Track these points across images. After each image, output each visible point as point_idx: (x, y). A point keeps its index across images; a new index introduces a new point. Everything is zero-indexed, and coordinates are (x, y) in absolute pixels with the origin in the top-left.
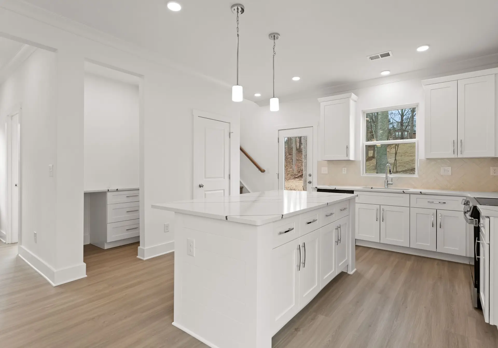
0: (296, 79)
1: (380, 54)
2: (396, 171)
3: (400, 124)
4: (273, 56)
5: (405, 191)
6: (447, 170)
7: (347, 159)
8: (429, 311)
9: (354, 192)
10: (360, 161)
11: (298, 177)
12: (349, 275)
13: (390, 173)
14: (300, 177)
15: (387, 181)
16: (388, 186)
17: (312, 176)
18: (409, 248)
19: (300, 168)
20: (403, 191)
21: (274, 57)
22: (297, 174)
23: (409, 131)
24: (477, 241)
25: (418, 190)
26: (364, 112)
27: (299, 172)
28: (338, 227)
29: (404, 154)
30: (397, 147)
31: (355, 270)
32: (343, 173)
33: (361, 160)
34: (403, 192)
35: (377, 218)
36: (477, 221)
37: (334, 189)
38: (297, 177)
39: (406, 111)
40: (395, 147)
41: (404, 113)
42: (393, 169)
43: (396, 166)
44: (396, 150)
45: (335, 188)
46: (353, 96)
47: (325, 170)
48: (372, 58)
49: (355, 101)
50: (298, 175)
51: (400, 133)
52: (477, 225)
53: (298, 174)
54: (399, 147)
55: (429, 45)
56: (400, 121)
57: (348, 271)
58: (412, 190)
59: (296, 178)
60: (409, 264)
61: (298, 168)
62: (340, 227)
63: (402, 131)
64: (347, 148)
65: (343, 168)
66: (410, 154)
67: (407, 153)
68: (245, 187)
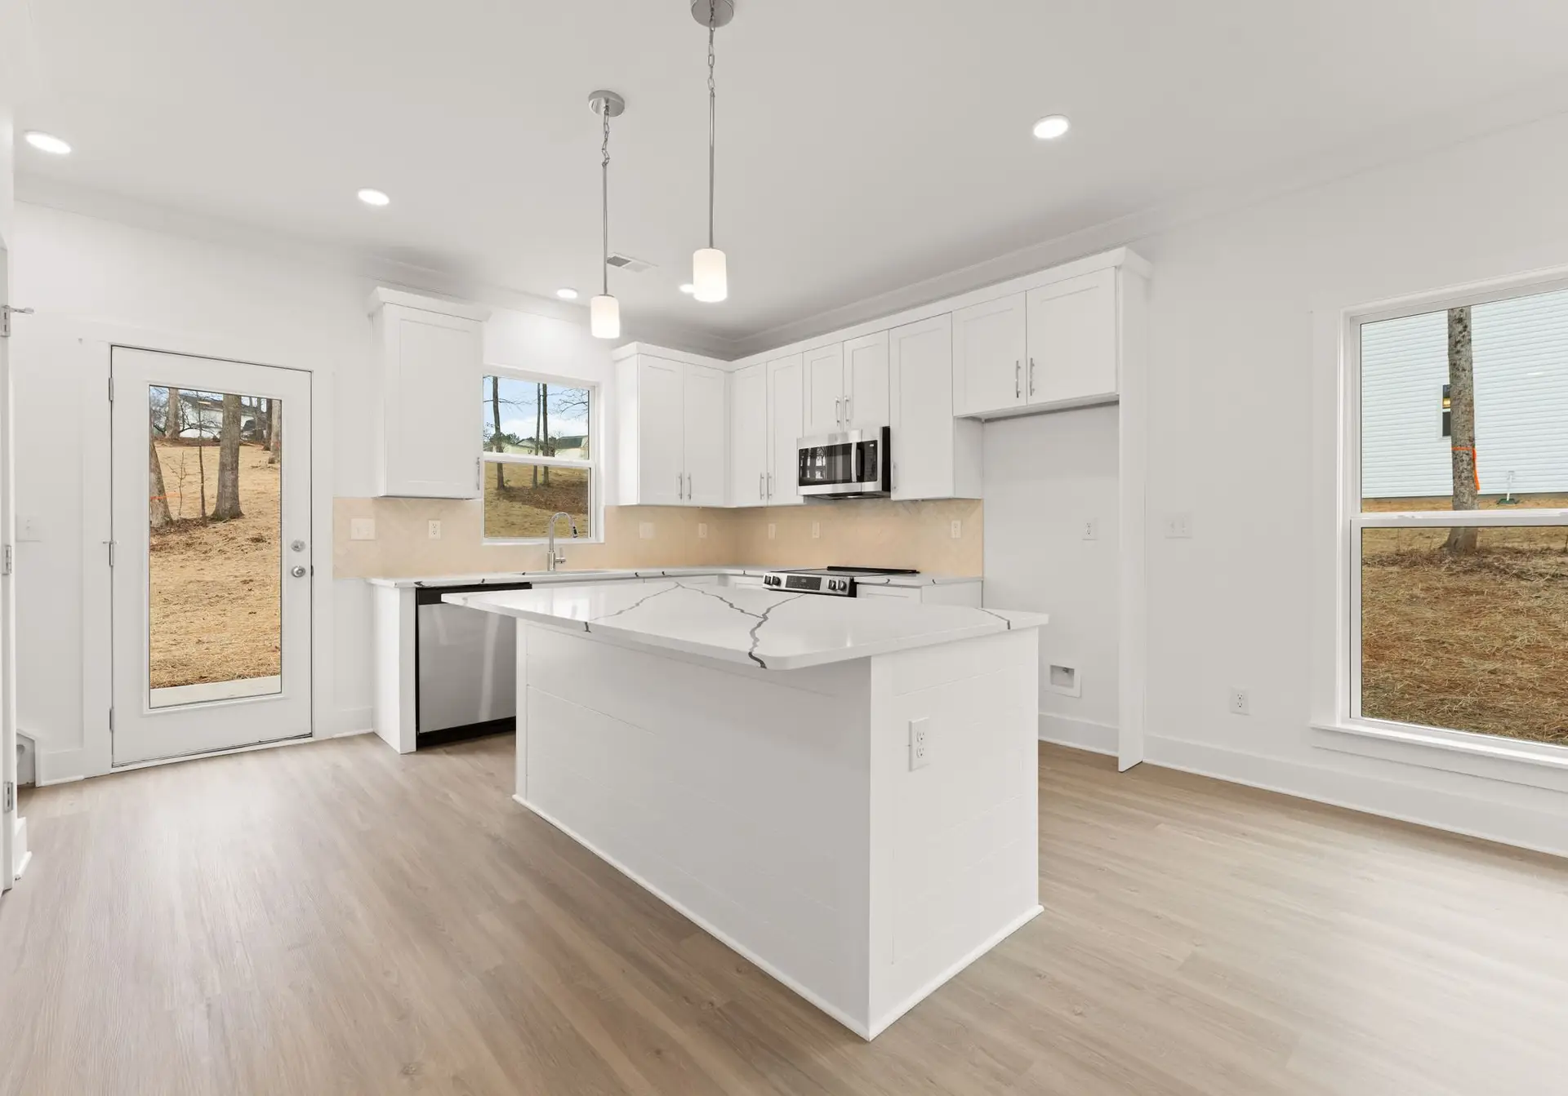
6: (646, 529)
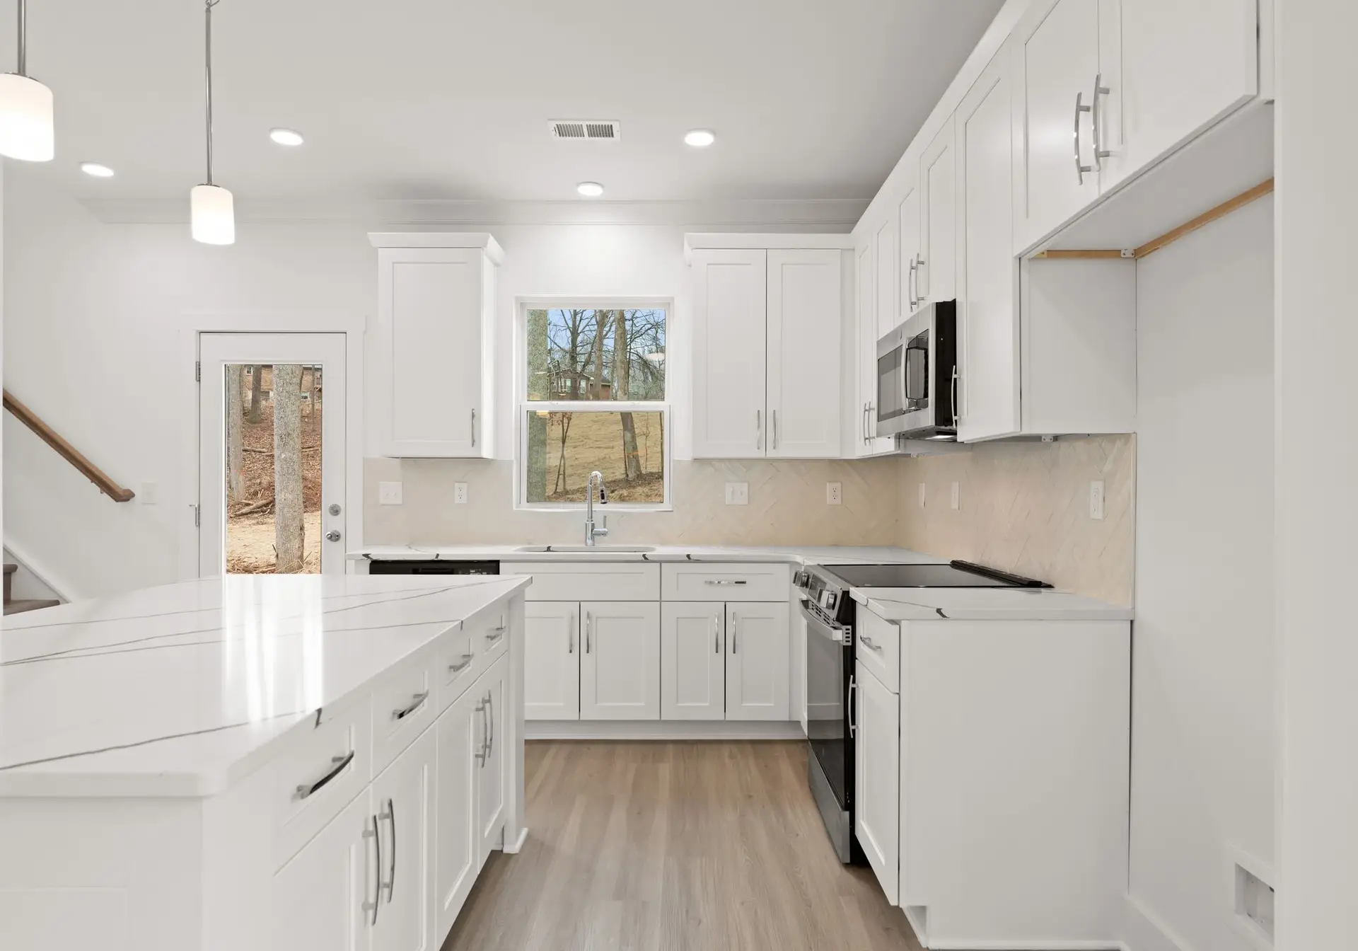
0: (286, 139)
1: (588, 123)
2: (564, 488)
3: (568, 356)
4: (205, 7)
5: (648, 554)
7: (471, 453)
8: (756, 913)
9: (501, 564)
10: (512, 461)
11: (251, 513)
12: (509, 856)
13: (603, 501)
14: (256, 512)
15: (593, 525)
16: (593, 541)
17: (342, 514)
18: (661, 722)
19: (258, 481)
20: (644, 556)
21: (208, 11)
22: (247, 502)
23: (592, 378)
24: (851, 685)
25: (682, 551)
26: (522, 304)
27: (256, 494)
28: (484, 701)
29: (582, 441)
30: (566, 421)
31: (524, 832)
32: (457, 500)
33: (513, 458)
34: (643, 559)
35: (571, 645)
36: (850, 631)
37: (433, 558)
38: (246, 514)
39: (584, 323)
40: (562, 421)
41: (579, 327)
42: (557, 485)
43: (564, 478)
44: (565, 431)
45: (438, 555)
46: (492, 244)
47: (391, 491)
48: (562, 131)
49: (497, 265)
50: (248, 505)
51: (569, 383)
52: (849, 641)
53: (250, 502)
54: (572, 421)
55: (714, 132)
56: (568, 347)
57: (503, 844)
58: (661, 551)
59: (243, 514)
60: (665, 770)
61: (250, 480)
62: (489, 701)
63: (576, 377)
64: (473, 416)
65: (456, 484)
66: (597, 441)
67: (589, 439)
68: (26, 567)
